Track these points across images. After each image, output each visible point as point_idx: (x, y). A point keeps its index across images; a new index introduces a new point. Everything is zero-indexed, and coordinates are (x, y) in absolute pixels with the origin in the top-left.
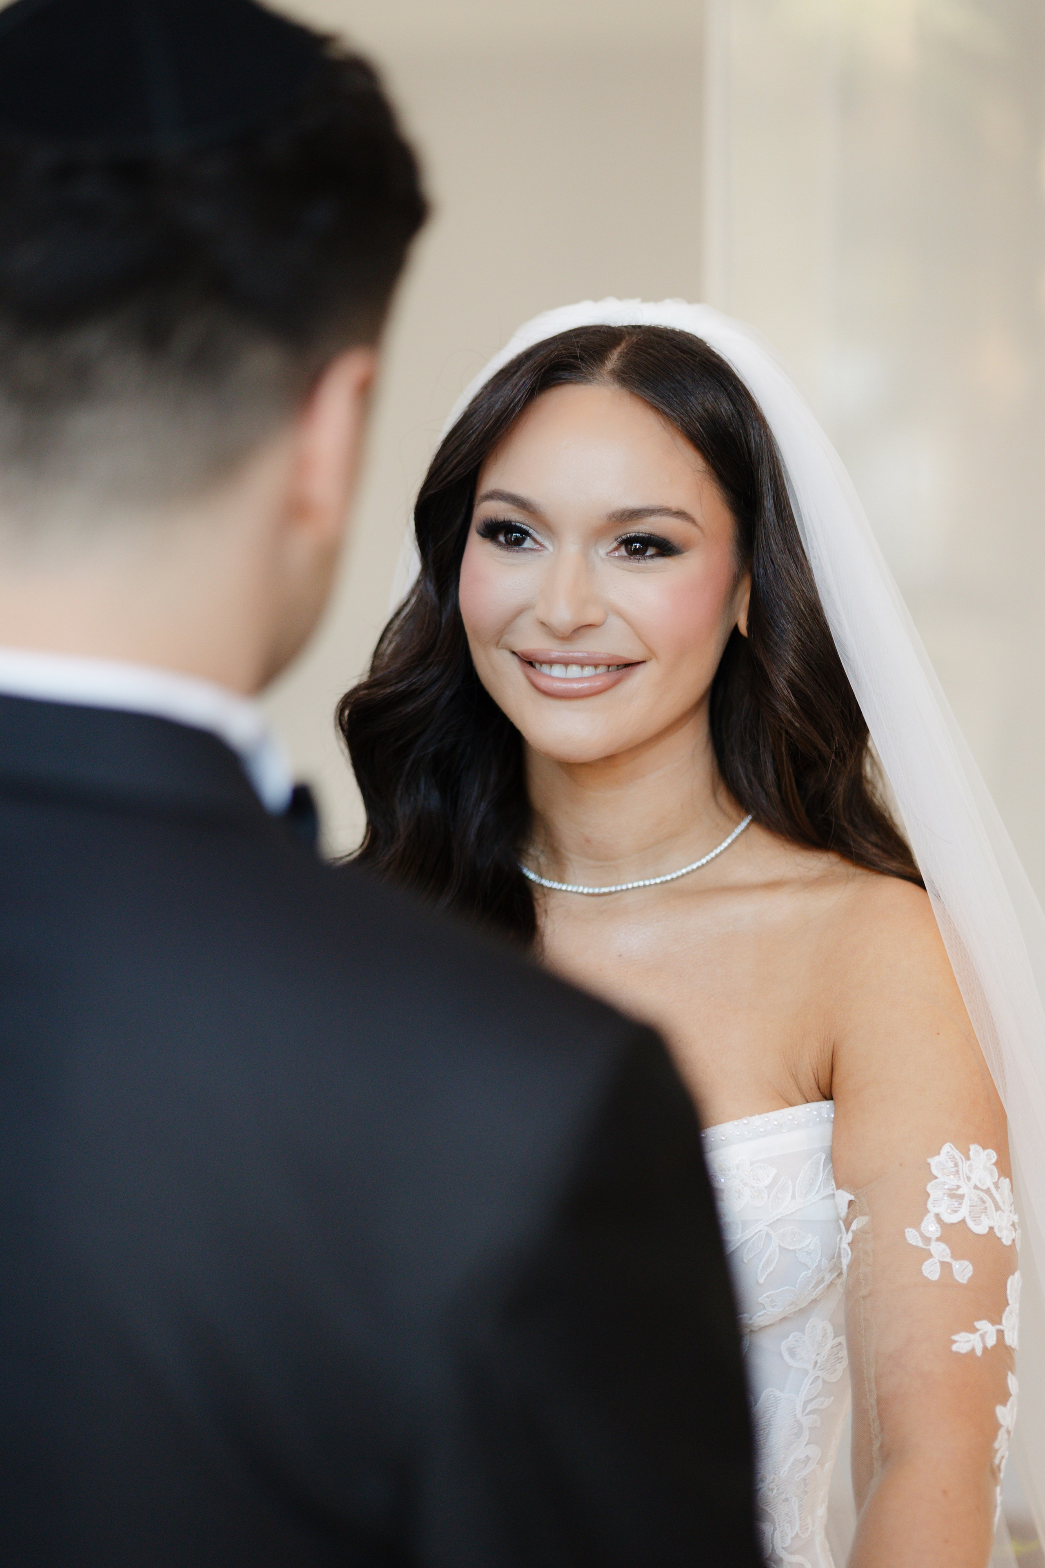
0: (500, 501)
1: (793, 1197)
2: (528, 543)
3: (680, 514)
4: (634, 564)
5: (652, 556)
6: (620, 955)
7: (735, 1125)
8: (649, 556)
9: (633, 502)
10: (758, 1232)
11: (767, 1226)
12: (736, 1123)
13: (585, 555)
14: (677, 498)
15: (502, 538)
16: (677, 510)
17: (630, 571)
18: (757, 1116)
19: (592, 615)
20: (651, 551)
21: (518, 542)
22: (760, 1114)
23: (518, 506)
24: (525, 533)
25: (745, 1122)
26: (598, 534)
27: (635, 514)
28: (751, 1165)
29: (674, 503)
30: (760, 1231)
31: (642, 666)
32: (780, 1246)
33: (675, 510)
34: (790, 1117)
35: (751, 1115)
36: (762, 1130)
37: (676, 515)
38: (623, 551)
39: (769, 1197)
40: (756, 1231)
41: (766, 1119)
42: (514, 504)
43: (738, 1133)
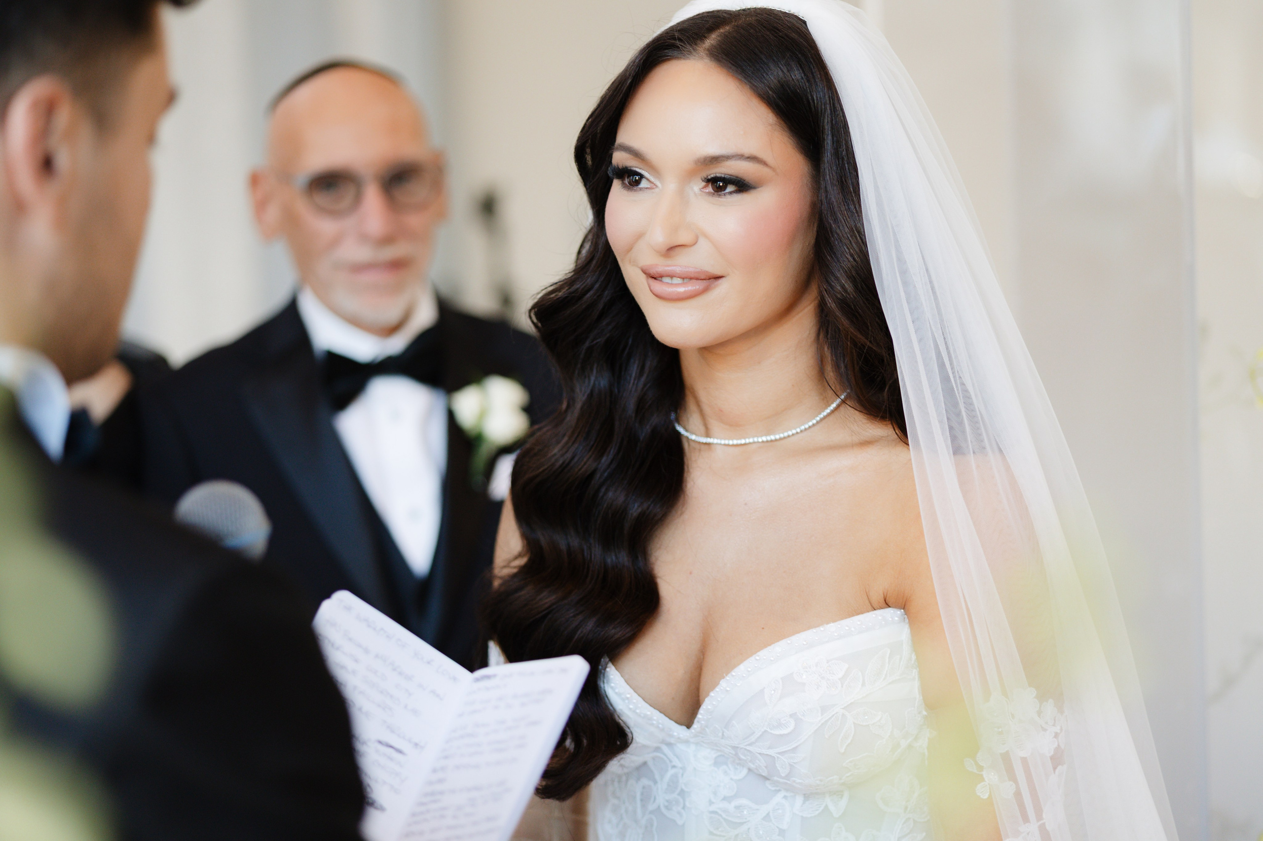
0: (622, 152)
1: (863, 684)
2: (644, 184)
3: (752, 158)
4: (716, 199)
5: (731, 193)
6: (746, 504)
7: (815, 632)
8: (728, 193)
9: (713, 150)
10: (835, 714)
11: (843, 709)
12: (815, 631)
13: (681, 193)
14: (751, 146)
15: (626, 181)
16: (749, 156)
17: (714, 204)
18: (832, 624)
19: (684, 237)
20: (730, 188)
21: (637, 183)
22: (834, 621)
23: (633, 155)
24: (642, 176)
25: (822, 629)
26: (690, 174)
27: (715, 160)
28: (827, 663)
29: (747, 150)
30: (837, 713)
31: (724, 279)
32: (854, 723)
33: (747, 156)
34: (859, 623)
35: (828, 623)
36: (836, 634)
37: (748, 159)
38: (710, 189)
39: (842, 687)
40: (833, 714)
41: (839, 626)
42: (631, 154)
43: (817, 638)
